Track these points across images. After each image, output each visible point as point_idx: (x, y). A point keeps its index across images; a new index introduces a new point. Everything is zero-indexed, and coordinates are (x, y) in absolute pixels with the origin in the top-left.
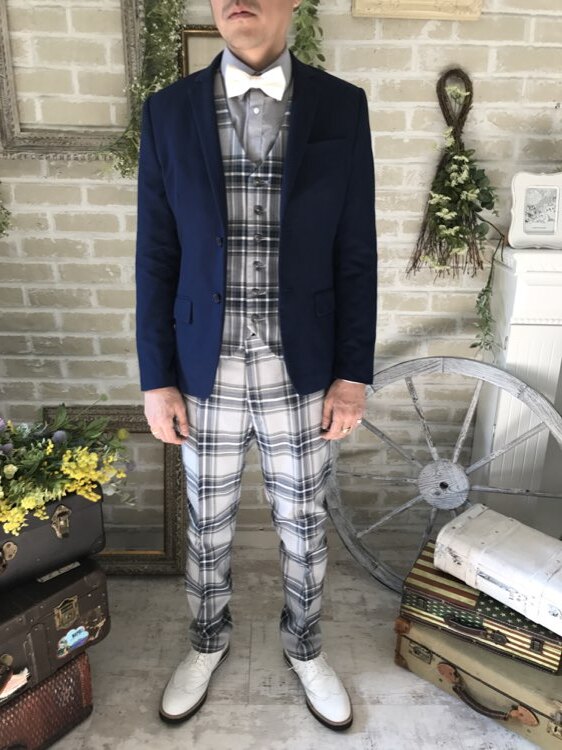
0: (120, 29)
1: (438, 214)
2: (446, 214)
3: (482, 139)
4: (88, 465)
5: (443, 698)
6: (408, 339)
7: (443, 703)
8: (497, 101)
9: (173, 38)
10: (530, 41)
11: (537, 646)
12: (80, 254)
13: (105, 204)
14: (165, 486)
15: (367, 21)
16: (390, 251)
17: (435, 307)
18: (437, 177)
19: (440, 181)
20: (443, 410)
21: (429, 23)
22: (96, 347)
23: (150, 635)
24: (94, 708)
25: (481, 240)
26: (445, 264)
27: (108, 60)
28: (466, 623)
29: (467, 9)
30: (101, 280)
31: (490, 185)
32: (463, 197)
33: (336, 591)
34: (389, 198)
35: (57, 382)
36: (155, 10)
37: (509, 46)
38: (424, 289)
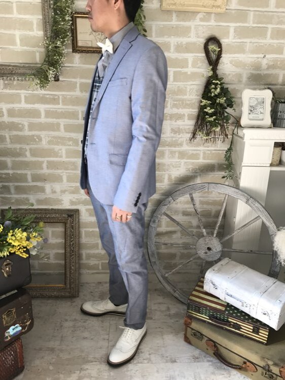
0: (41, 13)
1: (205, 110)
2: (209, 110)
3: (227, 73)
4: (21, 238)
5: (209, 359)
6: (191, 174)
7: (208, 361)
8: (234, 54)
9: (67, 18)
10: (250, 23)
11: (256, 331)
12: (21, 130)
13: (34, 104)
14: (65, 250)
15: (169, 12)
16: (181, 129)
17: (204, 158)
18: (205, 91)
19: (206, 94)
20: (208, 210)
21: (200, 14)
22: (29, 178)
23: (56, 329)
24: (25, 367)
25: (227, 123)
26: (209, 136)
27: (35, 29)
28: (220, 319)
29: (219, 7)
30: (32, 143)
31: (231, 96)
32: (218, 101)
33: (155, 304)
34: (181, 102)
35: (9, 196)
36: (58, 4)
37: (240, 26)
38: (198, 149)
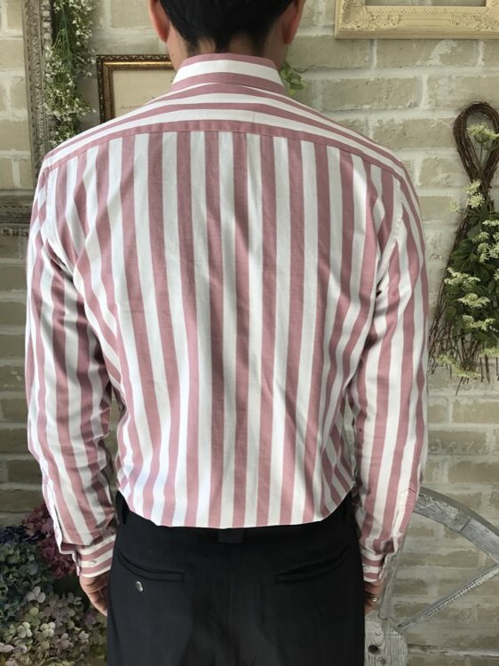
2: (472, 300)
13: (8, 289)
15: (356, 42)
17: (456, 418)
18: (456, 247)
19: (462, 253)
27: (9, 104)
30: (6, 386)
38: (441, 394)
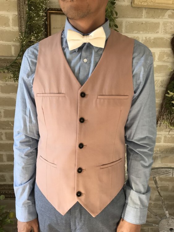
13: (9, 93)
15: (139, 8)
20: (166, 186)
21: (169, 10)
22: (5, 158)
30: (7, 128)
38: (160, 133)
